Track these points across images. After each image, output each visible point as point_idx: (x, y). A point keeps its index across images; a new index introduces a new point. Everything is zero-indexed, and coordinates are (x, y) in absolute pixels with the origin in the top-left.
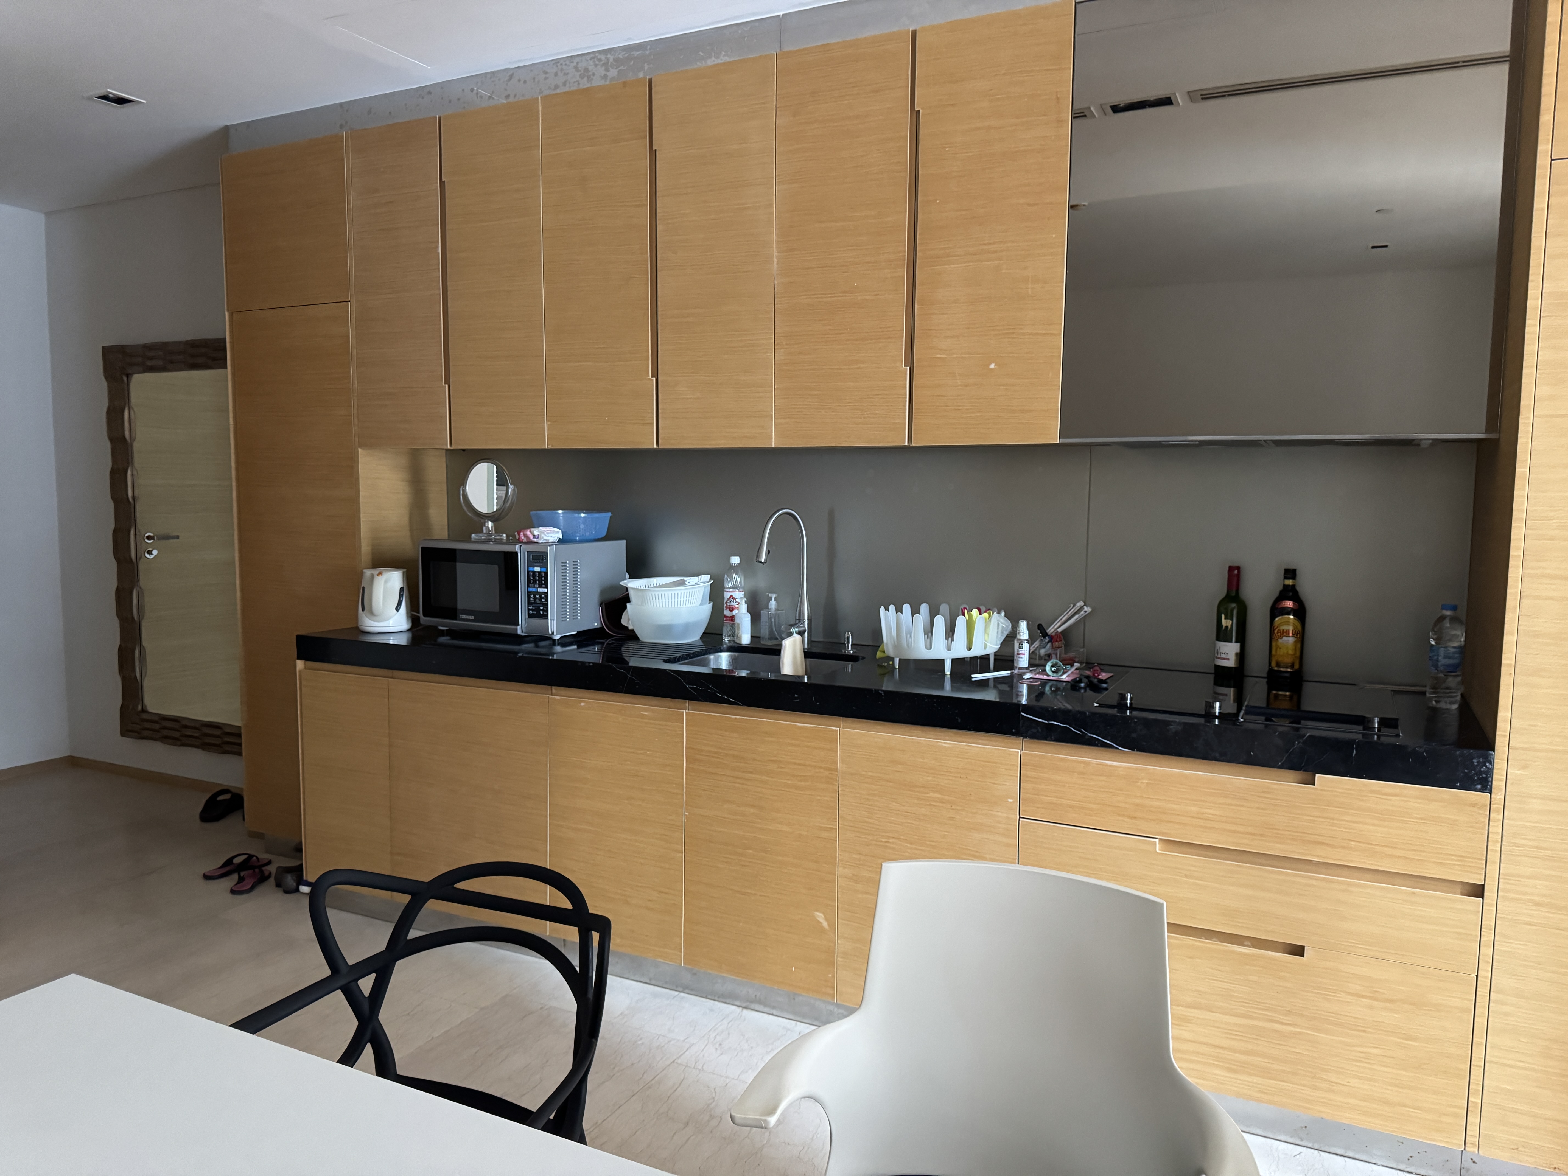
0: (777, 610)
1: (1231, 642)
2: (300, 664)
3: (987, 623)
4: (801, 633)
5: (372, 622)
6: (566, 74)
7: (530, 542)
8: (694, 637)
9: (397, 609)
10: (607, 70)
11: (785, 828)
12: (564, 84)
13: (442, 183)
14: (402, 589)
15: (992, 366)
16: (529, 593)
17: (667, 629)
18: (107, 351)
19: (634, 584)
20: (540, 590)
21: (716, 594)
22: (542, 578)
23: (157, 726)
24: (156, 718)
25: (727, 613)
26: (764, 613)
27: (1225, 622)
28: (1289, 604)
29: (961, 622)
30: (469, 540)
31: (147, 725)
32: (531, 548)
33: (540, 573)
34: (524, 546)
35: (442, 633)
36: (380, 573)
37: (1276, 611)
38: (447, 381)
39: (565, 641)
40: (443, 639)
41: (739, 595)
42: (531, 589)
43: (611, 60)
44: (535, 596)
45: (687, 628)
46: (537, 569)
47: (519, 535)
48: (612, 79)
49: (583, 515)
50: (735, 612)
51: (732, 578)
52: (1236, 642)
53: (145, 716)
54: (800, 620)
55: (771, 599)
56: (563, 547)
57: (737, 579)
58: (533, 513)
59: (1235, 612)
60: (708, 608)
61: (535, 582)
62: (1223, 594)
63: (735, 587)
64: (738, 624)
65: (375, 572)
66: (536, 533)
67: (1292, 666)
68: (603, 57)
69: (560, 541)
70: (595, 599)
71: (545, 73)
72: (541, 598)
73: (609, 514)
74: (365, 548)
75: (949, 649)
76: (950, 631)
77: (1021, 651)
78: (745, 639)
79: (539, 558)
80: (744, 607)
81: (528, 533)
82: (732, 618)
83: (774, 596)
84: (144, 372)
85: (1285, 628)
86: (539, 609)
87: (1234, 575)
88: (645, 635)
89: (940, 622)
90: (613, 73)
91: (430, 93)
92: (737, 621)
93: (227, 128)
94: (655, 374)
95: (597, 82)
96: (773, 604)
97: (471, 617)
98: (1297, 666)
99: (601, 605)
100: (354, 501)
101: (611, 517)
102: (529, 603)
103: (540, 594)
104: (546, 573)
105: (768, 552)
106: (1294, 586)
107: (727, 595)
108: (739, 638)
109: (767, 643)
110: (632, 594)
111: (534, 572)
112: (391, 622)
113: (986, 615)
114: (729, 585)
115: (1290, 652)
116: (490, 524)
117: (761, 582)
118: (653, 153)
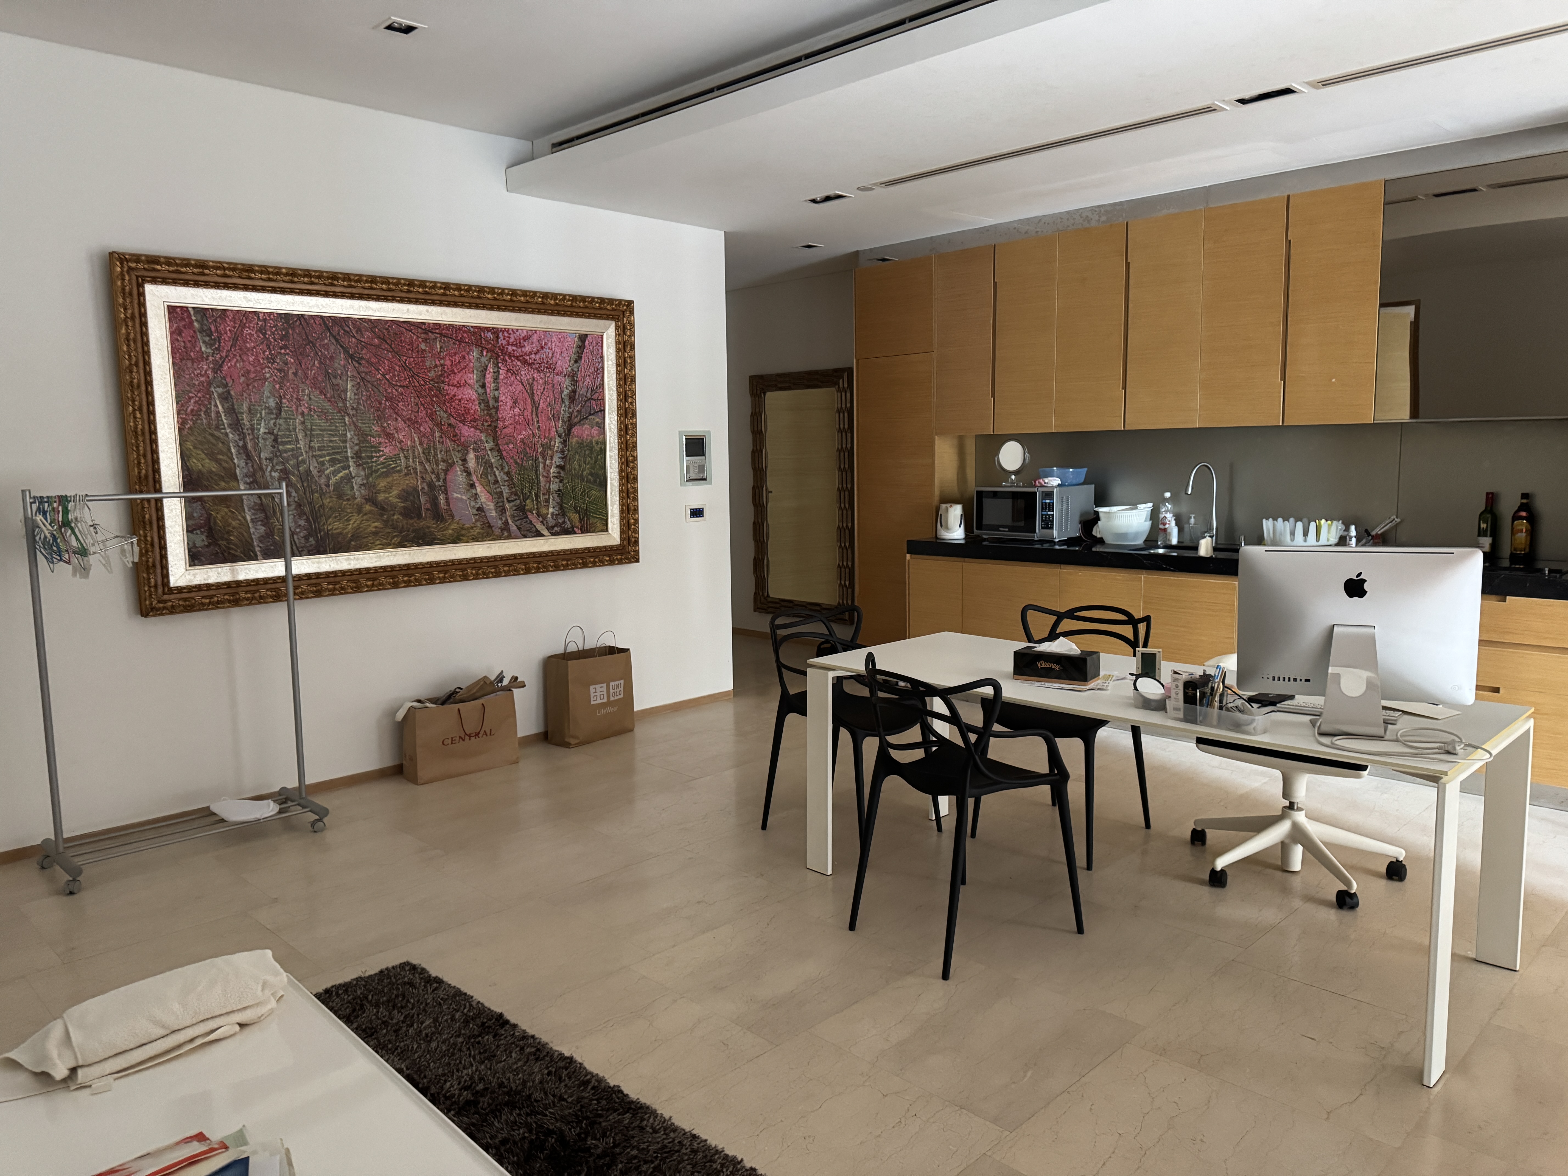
0: (1195, 524)
1: (1486, 536)
2: (908, 556)
3: (1330, 527)
4: (1211, 537)
5: (947, 534)
6: (1074, 219)
7: (1042, 486)
8: (1140, 542)
9: (960, 526)
10: (1100, 217)
11: (1203, 638)
12: (1073, 225)
13: (995, 283)
14: (961, 515)
15: (1334, 380)
16: (1042, 515)
17: (1124, 536)
18: (752, 378)
19: (1102, 510)
20: (1049, 513)
21: (1154, 515)
22: (1051, 507)
23: (778, 606)
24: (777, 601)
25: (1161, 526)
26: (1186, 526)
27: (1483, 526)
28: (1524, 514)
29: (1313, 526)
30: (1001, 486)
31: (770, 605)
32: (1041, 489)
33: (1049, 503)
34: (1040, 489)
35: (985, 540)
36: (951, 506)
37: (1516, 517)
38: (993, 396)
39: (1062, 543)
40: (985, 543)
41: (1169, 516)
42: (1044, 513)
43: (1102, 212)
44: (1046, 517)
45: (1136, 535)
46: (1048, 501)
47: (1035, 482)
48: (1103, 222)
49: (1071, 470)
50: (1167, 526)
51: (1165, 506)
52: (1490, 536)
53: (769, 599)
54: (1211, 529)
55: (1191, 518)
56: (1063, 488)
57: (1169, 506)
58: (1040, 469)
59: (1490, 520)
60: (1148, 524)
61: (1046, 509)
62: (1483, 508)
63: (1166, 512)
64: (1170, 533)
65: (948, 505)
66: (1046, 481)
67: (1524, 550)
68: (1097, 210)
69: (1059, 485)
70: (1077, 519)
71: (1062, 219)
72: (1049, 518)
73: (1086, 469)
74: (937, 492)
75: (1305, 541)
76: (1306, 533)
77: (1351, 543)
78: (1174, 541)
79: (1049, 495)
80: (1173, 523)
81: (1041, 481)
82: (1165, 530)
83: (1193, 516)
84: (776, 390)
85: (1520, 527)
86: (1048, 524)
87: (1492, 499)
88: (1109, 540)
89: (1300, 525)
90: (1103, 218)
91: (988, 230)
92: (1168, 531)
93: (857, 252)
94: (1125, 388)
95: (1094, 223)
96: (1192, 521)
97: (1007, 530)
98: (1527, 550)
99: (1080, 523)
100: (932, 465)
101: (1087, 471)
102: (1042, 521)
103: (1049, 515)
104: (1053, 503)
105: (1192, 488)
106: (1527, 504)
107: (1162, 516)
108: (1170, 540)
109: (1187, 543)
110: (1101, 515)
111: (1046, 503)
112: (955, 534)
113: (1329, 522)
114: (1163, 510)
115: (1523, 542)
116: (1013, 477)
117: (1184, 509)
118: (1128, 264)
